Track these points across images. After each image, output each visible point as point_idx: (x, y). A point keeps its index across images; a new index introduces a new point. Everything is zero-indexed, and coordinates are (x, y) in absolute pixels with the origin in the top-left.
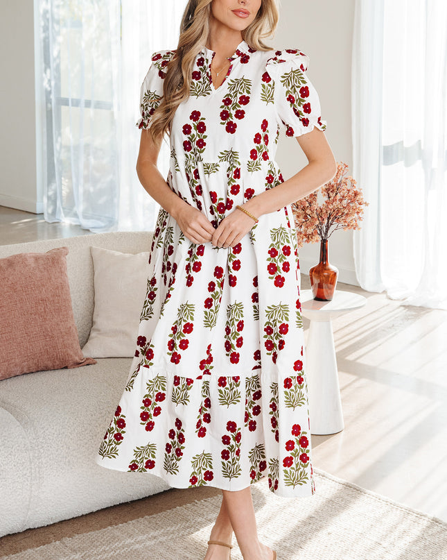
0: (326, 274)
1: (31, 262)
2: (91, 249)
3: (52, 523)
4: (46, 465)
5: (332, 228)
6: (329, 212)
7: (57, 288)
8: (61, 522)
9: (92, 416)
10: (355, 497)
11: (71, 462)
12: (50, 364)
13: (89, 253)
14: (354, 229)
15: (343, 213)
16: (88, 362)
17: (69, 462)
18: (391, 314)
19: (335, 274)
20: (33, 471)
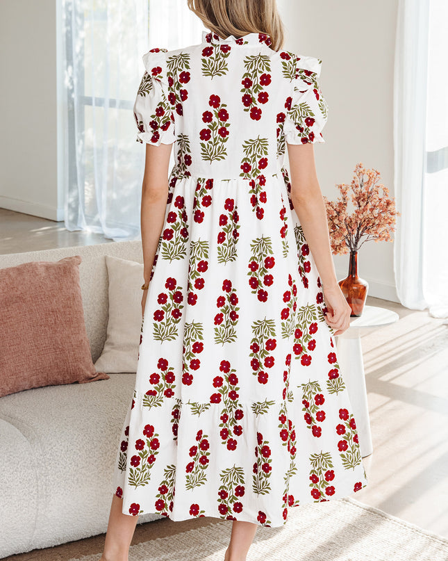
0: (355, 288)
1: (42, 271)
2: (105, 259)
3: (59, 544)
4: (53, 483)
5: (362, 239)
6: (359, 222)
7: (69, 299)
8: (69, 543)
9: (102, 432)
10: (379, 523)
11: (80, 481)
12: (60, 378)
13: (103, 263)
14: (386, 240)
15: (374, 224)
16: (100, 377)
17: (77, 480)
18: (432, 333)
19: (365, 288)
20: (39, 488)
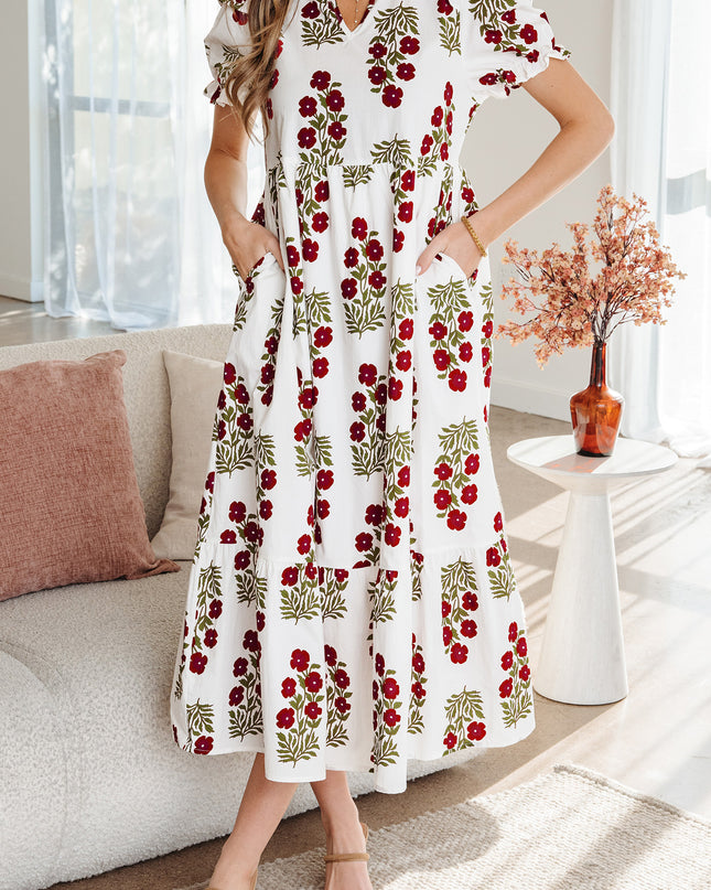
0: (601, 406)
1: (57, 376)
2: (164, 357)
3: (101, 872)
4: (93, 766)
5: (613, 320)
6: (608, 289)
7: (107, 427)
8: (118, 870)
10: (669, 826)
11: (141, 759)
12: (94, 571)
13: (159, 363)
15: (635, 293)
16: (163, 567)
17: (137, 758)
18: (681, 483)
19: (620, 405)
20: (69, 776)
